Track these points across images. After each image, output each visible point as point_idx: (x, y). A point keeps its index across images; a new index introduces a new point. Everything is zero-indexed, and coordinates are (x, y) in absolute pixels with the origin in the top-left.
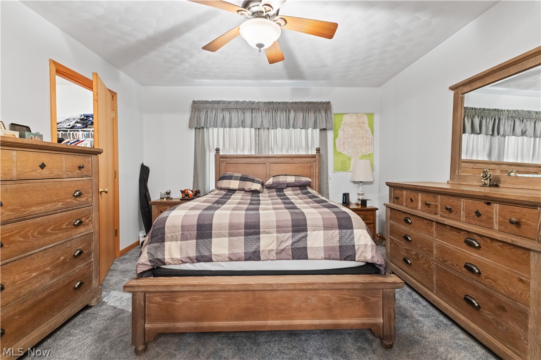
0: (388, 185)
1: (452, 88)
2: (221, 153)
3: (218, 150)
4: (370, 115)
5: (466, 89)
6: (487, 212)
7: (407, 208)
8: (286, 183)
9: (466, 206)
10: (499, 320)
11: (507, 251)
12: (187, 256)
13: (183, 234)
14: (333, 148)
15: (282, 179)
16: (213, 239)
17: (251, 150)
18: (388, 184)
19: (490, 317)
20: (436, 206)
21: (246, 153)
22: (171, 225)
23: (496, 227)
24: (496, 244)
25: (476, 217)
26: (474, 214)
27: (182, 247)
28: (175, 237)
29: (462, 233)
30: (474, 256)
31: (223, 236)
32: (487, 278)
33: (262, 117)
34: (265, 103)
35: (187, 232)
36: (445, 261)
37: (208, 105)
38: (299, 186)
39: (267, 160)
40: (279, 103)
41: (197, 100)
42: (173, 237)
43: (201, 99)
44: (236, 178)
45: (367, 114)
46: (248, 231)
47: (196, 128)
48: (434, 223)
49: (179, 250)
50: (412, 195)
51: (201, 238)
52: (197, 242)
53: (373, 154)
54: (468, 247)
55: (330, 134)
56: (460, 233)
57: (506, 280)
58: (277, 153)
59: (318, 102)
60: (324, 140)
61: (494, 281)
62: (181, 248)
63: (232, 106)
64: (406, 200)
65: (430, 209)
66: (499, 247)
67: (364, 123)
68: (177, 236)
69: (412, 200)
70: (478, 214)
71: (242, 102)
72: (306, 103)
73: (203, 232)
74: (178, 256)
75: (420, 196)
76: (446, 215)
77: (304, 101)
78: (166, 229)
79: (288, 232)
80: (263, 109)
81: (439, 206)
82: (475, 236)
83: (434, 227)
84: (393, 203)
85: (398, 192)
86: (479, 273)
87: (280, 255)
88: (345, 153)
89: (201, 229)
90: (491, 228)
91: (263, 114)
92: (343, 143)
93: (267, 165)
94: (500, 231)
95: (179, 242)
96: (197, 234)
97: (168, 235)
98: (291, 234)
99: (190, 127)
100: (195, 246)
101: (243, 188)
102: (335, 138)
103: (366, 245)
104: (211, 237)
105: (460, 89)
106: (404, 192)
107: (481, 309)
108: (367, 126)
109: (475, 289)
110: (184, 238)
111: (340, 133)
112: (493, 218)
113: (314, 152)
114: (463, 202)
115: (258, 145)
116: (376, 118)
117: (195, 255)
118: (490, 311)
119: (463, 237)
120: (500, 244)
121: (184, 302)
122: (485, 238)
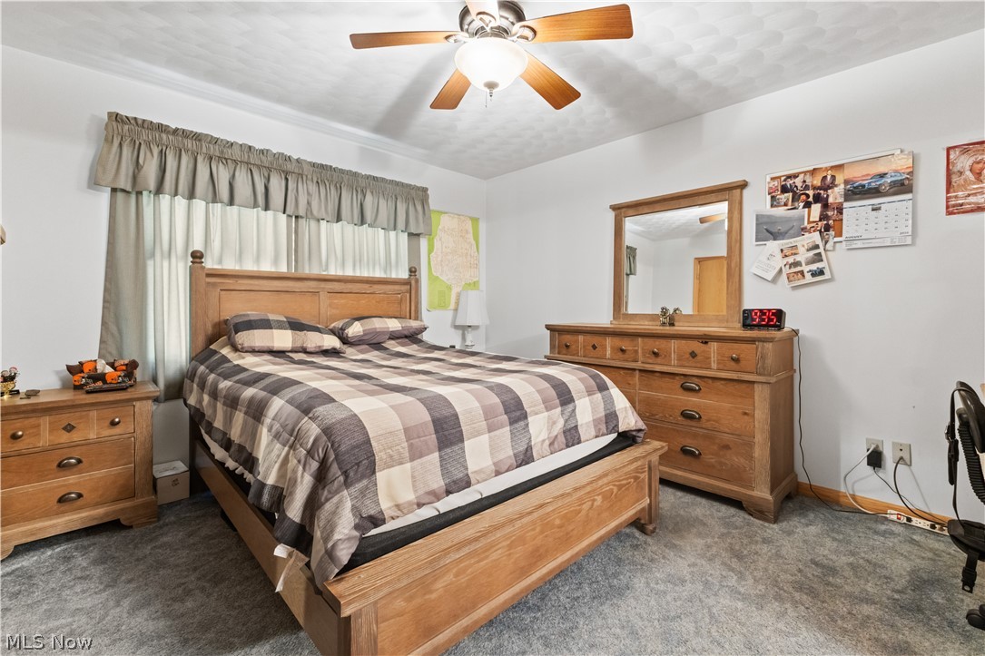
0: (548, 329)
1: (614, 208)
2: (209, 263)
3: (197, 256)
4: (475, 220)
5: (631, 212)
6: (704, 351)
7: (586, 359)
8: (388, 332)
9: (678, 348)
10: (723, 460)
11: (731, 388)
12: (427, 489)
13: (411, 447)
14: (427, 269)
15: (378, 324)
16: (465, 443)
17: (276, 261)
18: (548, 327)
19: (713, 460)
20: (636, 351)
21: (266, 267)
22: (382, 432)
23: (714, 366)
24: (718, 384)
25: (691, 358)
26: (688, 356)
27: (416, 474)
28: (396, 457)
29: (677, 378)
30: (692, 401)
31: (479, 434)
32: (708, 421)
33: (308, 193)
34: (314, 165)
35: (417, 440)
36: (653, 415)
37: (164, 136)
38: (406, 337)
39: (323, 285)
40: (342, 171)
41: (130, 115)
42: (391, 457)
43: (141, 116)
44: (280, 326)
45: (470, 218)
46: (513, 415)
47: (114, 190)
48: (637, 372)
49: (410, 481)
50: (596, 340)
51: (447, 446)
52: (440, 457)
53: (478, 282)
54: (685, 393)
55: (423, 242)
56: (674, 379)
57: (729, 417)
58: (334, 271)
59: (411, 185)
60: (414, 253)
61: (717, 422)
62: (413, 477)
63: (236, 154)
64: (584, 347)
65: (626, 356)
66: (721, 386)
67: (467, 232)
68: (400, 454)
69: (594, 347)
70: (693, 355)
71: (262, 151)
72: (392, 182)
73: (446, 433)
74: (409, 496)
75: (609, 342)
76: (651, 361)
77: (389, 177)
78: (374, 443)
79: (556, 408)
80: (309, 177)
81: (640, 351)
82: (694, 378)
83: (637, 376)
84: (559, 353)
85: (567, 338)
86: (700, 417)
87: (553, 447)
88: (443, 278)
89: (443, 428)
90: (709, 368)
91: (310, 187)
92: (442, 261)
93: (323, 295)
94: (719, 369)
95: (408, 465)
96: (438, 439)
97: (380, 456)
98: (559, 409)
99: (94, 183)
100: (438, 464)
101: (302, 347)
102: (430, 251)
103: (626, 408)
104: (462, 440)
105: (622, 211)
106: (581, 338)
107: (703, 456)
108: (470, 236)
109: (695, 436)
110: (415, 454)
111: (437, 244)
112: (710, 358)
113: (404, 275)
114: (674, 344)
115: (295, 251)
116: (482, 226)
117: (442, 483)
118: (712, 454)
119: (678, 382)
120: (722, 382)
121: (446, 586)
122: (706, 380)
